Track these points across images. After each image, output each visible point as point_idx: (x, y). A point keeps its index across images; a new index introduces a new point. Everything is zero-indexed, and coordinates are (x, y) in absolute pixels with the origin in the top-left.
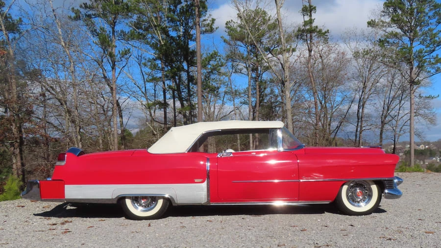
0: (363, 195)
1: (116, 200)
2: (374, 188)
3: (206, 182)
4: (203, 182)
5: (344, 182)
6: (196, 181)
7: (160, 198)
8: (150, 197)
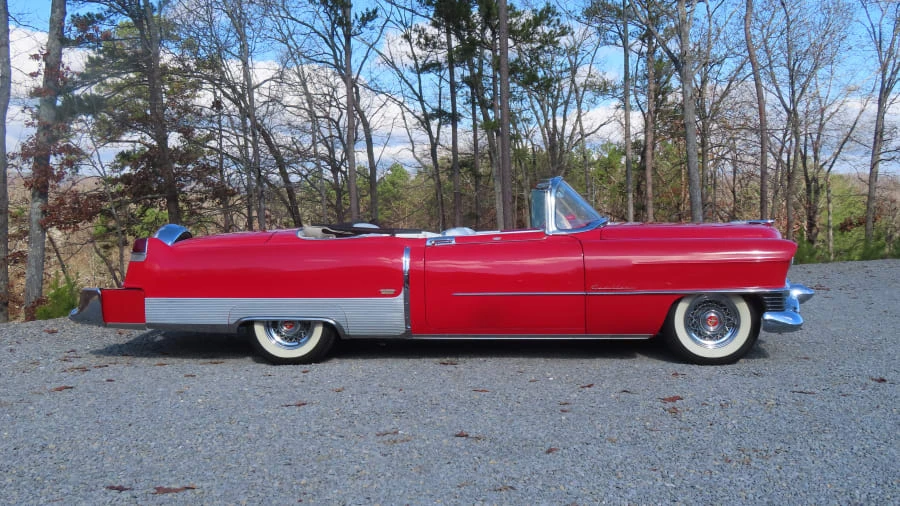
0: (718, 322)
1: (237, 325)
2: (744, 310)
3: (402, 295)
4: (396, 294)
5: (676, 298)
6: (383, 291)
7: (317, 323)
8: (300, 322)
